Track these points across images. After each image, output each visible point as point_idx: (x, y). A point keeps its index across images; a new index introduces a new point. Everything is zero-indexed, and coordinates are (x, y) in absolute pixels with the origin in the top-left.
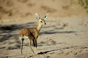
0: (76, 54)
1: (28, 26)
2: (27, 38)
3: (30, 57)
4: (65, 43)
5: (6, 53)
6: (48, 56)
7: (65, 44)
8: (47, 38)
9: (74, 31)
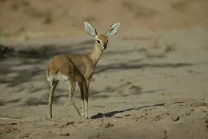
0: (178, 119)
1: (83, 49)
2: (66, 78)
3: (68, 124)
4: (162, 92)
5: (19, 114)
6: (109, 125)
7: (163, 94)
8: (122, 80)
9: (188, 62)
